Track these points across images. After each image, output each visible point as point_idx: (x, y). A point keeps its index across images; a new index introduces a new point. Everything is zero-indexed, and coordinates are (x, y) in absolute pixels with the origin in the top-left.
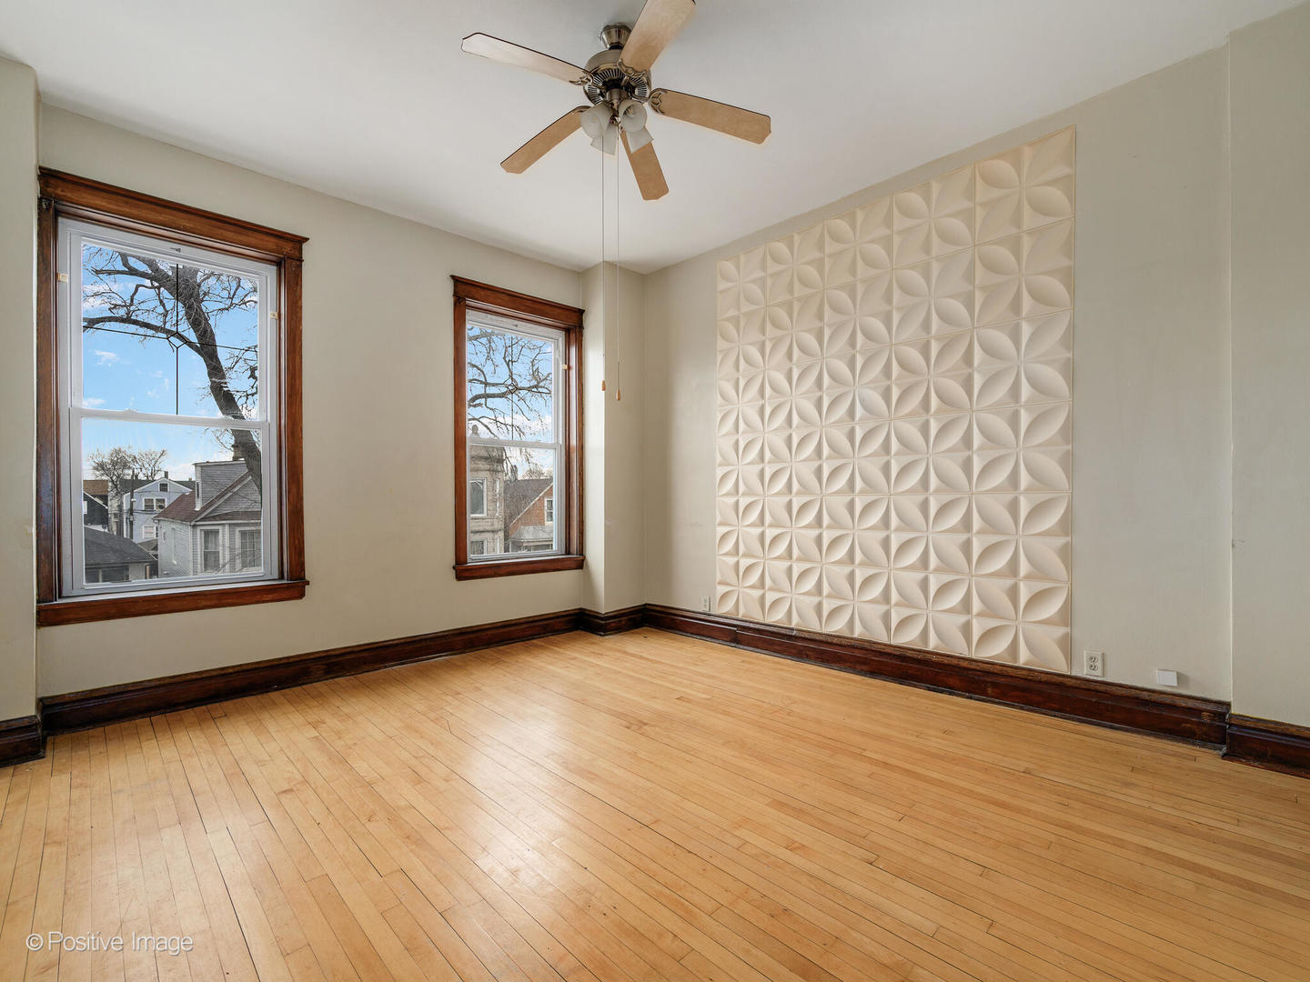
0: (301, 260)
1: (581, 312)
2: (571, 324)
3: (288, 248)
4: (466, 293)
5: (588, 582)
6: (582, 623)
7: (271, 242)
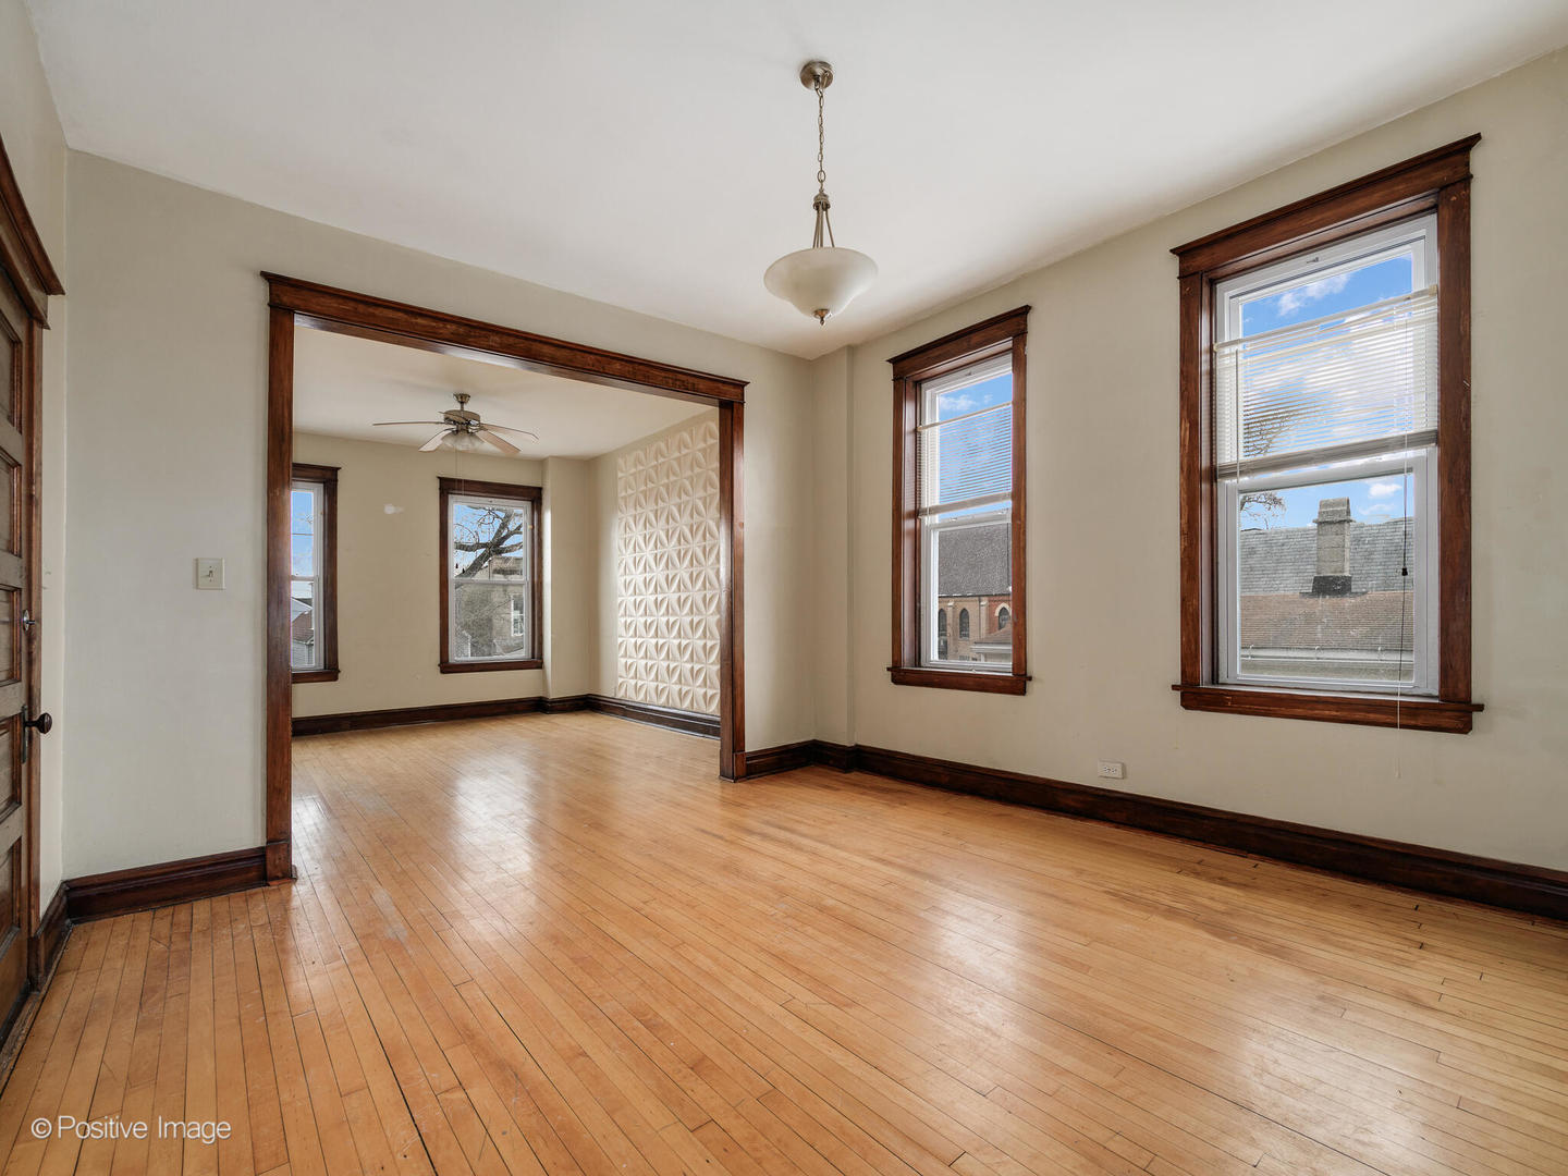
0: (337, 481)
1: (540, 489)
2: (534, 496)
3: (329, 475)
4: (448, 487)
5: (544, 678)
6: (539, 706)
7: (319, 473)
